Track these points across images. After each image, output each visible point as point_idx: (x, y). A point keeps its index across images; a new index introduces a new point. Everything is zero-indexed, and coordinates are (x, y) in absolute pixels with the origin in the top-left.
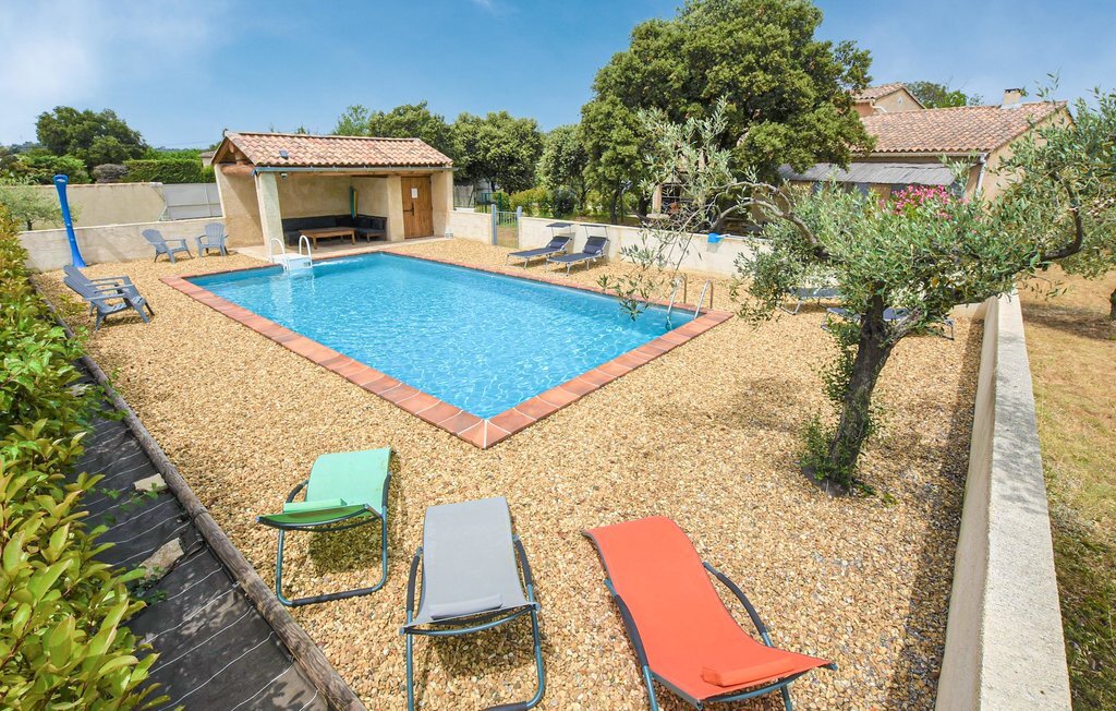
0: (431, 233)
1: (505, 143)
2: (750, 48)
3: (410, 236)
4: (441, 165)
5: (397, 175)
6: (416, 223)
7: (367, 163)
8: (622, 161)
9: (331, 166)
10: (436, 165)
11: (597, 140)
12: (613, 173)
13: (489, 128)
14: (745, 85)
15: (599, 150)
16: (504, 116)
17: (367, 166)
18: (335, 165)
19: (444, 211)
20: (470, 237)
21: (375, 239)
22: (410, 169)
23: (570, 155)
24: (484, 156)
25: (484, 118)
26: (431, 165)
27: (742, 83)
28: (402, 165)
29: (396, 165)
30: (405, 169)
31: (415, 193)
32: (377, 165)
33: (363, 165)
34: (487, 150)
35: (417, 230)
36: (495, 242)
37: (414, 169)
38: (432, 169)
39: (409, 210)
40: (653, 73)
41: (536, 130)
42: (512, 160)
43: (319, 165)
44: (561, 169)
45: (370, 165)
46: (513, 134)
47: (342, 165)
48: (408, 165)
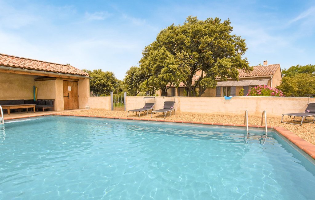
0: (78, 108)
1: (102, 80)
2: (215, 32)
3: (67, 108)
4: (84, 75)
5: (61, 78)
6: (70, 103)
7: (45, 69)
8: (171, 72)
9: (22, 68)
10: (81, 75)
11: (159, 63)
12: (168, 76)
13: (95, 74)
14: (216, 44)
15: (159, 68)
16: (100, 71)
17: (44, 71)
18: (24, 68)
19: (85, 97)
20: (99, 107)
21: (47, 110)
22: (68, 75)
23: (137, 76)
24: (93, 85)
25: (92, 71)
26: (79, 75)
27: (215, 43)
28: (64, 73)
29: (61, 72)
30: (66, 75)
31: (70, 89)
32: (50, 71)
33: (42, 70)
34: (95, 82)
35: (71, 106)
36: (112, 109)
37: (70, 75)
38: (80, 77)
39: (67, 96)
40: (178, 39)
41: (113, 76)
42: (104, 86)
43: (14, 67)
44: (134, 82)
45: (46, 71)
46: (105, 77)
47: (29, 68)
48: (67, 73)
